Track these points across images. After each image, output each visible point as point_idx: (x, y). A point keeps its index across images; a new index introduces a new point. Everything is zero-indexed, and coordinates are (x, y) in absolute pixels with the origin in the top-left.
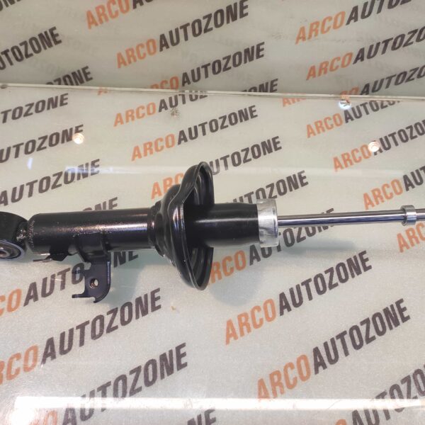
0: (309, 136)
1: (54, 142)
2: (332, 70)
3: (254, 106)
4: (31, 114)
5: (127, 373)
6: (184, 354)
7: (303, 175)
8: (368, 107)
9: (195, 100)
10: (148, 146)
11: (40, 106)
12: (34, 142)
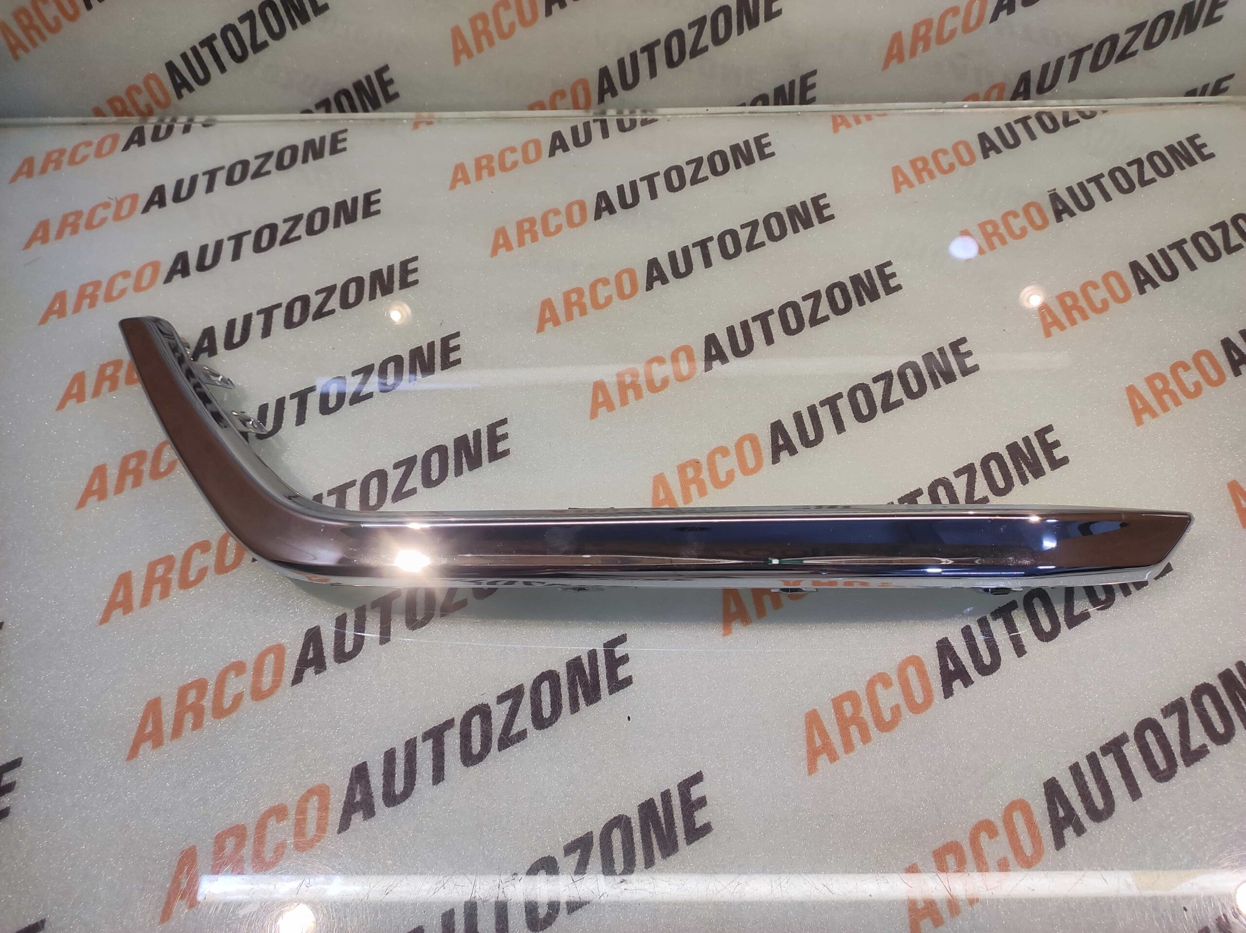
0: (898, 190)
1: (317, 225)
2: (941, 40)
3: (766, 135)
4: (268, 173)
5: (491, 701)
6: (625, 659)
7: (888, 271)
8: (1033, 124)
9: (629, 129)
10: (526, 226)
12: (273, 228)
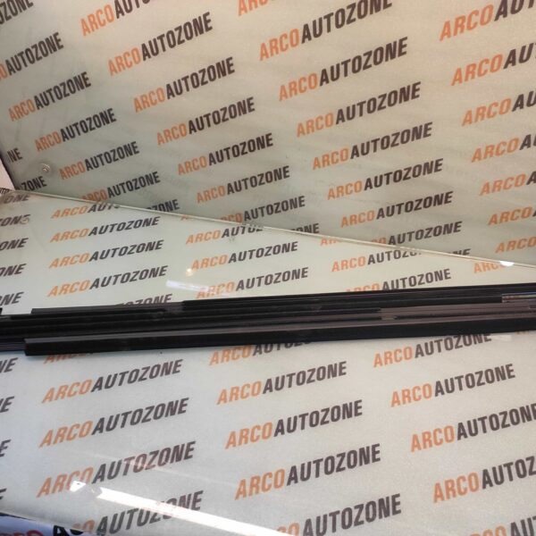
11: (138, 224)
